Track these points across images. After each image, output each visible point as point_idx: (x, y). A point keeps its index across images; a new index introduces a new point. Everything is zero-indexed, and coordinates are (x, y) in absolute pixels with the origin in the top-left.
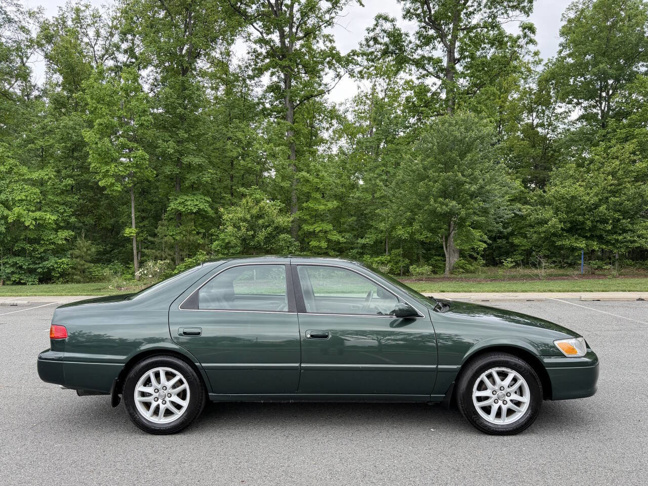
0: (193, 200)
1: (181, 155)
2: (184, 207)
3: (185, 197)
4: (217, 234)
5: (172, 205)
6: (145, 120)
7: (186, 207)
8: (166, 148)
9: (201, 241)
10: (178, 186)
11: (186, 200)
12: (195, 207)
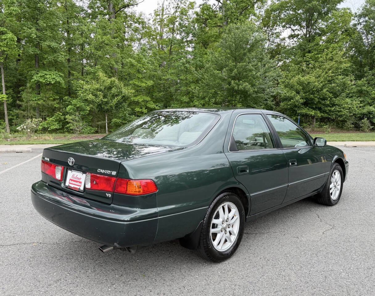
0: (51, 74)
1: (41, 40)
2: (44, 80)
3: (45, 72)
4: (69, 100)
5: (35, 78)
6: (14, 10)
7: (46, 80)
8: (31, 33)
9: (57, 106)
10: (37, 64)
11: (46, 74)
12: (53, 80)
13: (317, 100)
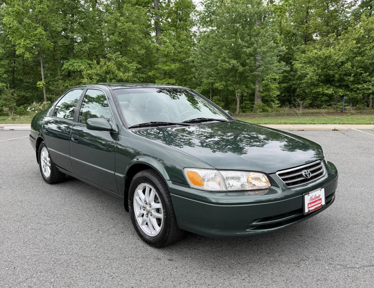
0: (78, 62)
2: (72, 68)
3: (73, 61)
5: (65, 66)
10: (72, 54)
11: (74, 63)
12: (79, 67)
13: (337, 76)
